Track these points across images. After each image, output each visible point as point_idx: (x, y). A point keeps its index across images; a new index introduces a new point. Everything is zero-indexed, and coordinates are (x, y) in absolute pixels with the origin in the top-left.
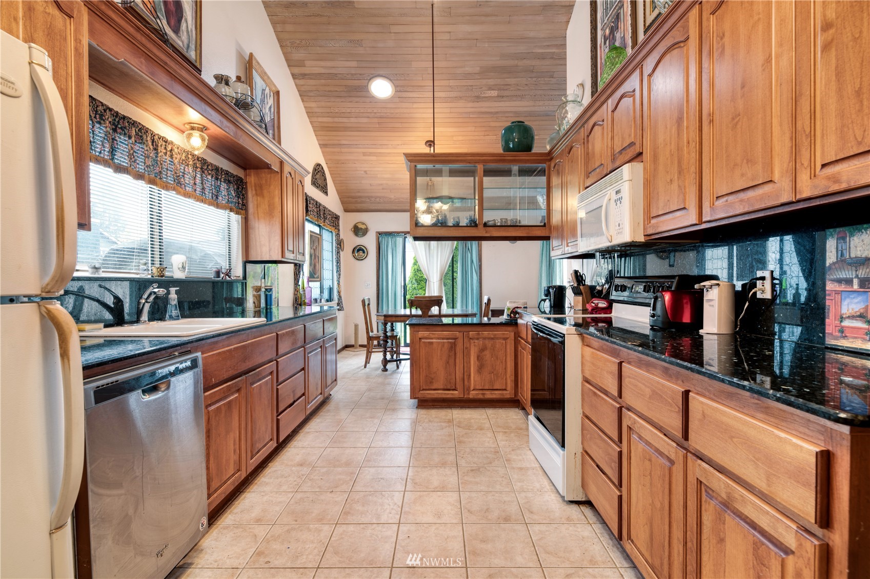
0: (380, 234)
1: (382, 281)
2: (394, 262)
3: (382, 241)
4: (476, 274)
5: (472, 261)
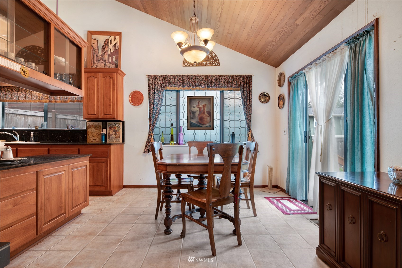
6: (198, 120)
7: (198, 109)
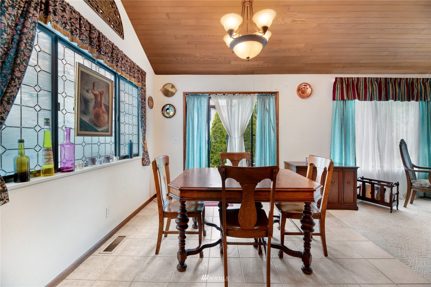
0: (186, 95)
1: (189, 137)
2: (200, 120)
3: (189, 101)
4: (274, 131)
5: (270, 120)
6: (92, 116)
7: (93, 97)
